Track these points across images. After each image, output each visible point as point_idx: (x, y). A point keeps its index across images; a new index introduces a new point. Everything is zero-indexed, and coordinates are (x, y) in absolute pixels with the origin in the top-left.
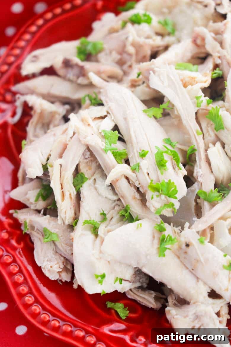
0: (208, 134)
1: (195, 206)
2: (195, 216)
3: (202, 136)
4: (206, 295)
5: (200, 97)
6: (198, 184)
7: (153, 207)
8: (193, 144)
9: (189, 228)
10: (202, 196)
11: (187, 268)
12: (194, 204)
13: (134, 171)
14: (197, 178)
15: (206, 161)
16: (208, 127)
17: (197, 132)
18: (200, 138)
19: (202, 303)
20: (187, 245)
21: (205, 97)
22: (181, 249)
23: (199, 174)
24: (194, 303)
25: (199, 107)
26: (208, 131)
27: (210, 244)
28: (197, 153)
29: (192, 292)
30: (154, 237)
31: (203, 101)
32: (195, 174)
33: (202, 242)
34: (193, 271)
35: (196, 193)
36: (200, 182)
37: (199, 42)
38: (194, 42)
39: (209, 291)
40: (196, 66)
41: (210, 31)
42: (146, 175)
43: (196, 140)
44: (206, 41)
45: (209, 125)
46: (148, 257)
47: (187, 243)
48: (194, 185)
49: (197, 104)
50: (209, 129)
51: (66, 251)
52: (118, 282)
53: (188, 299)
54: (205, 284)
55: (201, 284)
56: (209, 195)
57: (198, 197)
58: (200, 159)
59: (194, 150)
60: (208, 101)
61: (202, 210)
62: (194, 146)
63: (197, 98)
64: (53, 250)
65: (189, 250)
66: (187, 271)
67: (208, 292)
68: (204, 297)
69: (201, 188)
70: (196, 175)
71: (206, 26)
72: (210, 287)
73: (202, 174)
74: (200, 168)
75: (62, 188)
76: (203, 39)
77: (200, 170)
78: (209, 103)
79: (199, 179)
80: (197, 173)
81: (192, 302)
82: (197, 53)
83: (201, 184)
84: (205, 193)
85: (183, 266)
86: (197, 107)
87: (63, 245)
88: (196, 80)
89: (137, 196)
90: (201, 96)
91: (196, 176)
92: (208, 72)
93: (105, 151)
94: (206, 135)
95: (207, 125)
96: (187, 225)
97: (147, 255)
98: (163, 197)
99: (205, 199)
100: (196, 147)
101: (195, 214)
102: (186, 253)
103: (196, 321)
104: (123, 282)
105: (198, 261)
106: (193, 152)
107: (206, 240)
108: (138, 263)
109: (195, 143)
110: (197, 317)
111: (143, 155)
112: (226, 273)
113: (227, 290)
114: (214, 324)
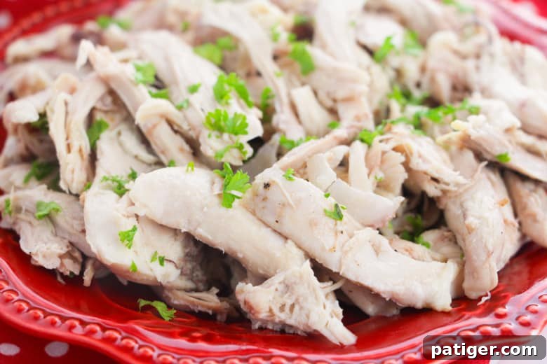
7: (211, 148)
13: (180, 108)
14: (278, 125)
20: (267, 186)
22: (257, 195)
23: (281, 120)
28: (276, 100)
29: (278, 254)
30: (213, 183)
36: (282, 131)
42: (200, 111)
46: (205, 209)
47: (266, 183)
51: (72, 227)
52: (157, 262)
64: (52, 232)
65: (270, 193)
70: (276, 122)
74: (282, 114)
75: (67, 139)
77: (282, 116)
80: (278, 119)
85: (262, 225)
87: (67, 218)
89: (187, 147)
93: (136, 84)
97: (202, 208)
98: (226, 136)
102: (265, 199)
103: (287, 295)
104: (165, 263)
105: (284, 205)
108: (189, 222)
110: (288, 287)
111: (193, 90)
112: (331, 222)
113: (333, 249)
114: (316, 298)
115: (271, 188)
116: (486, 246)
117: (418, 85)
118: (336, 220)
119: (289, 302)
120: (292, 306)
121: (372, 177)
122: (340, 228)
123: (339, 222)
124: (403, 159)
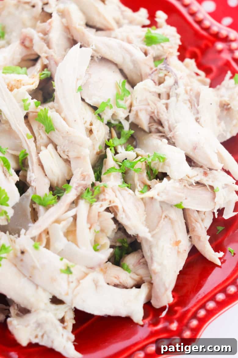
0: (40, 136)
1: (31, 212)
2: (32, 222)
3: (33, 139)
4: (48, 301)
5: (26, 99)
6: (32, 189)
8: (24, 149)
9: (25, 234)
10: (37, 201)
11: (25, 276)
12: (29, 209)
14: (31, 183)
15: (39, 165)
16: (40, 130)
17: (27, 135)
18: (31, 142)
19: (43, 310)
20: (23, 253)
21: (32, 99)
22: (17, 257)
23: (32, 179)
24: (35, 311)
25: (27, 110)
26: (40, 134)
27: (45, 249)
28: (29, 157)
29: (32, 299)
31: (31, 103)
32: (28, 179)
33: (36, 248)
34: (31, 278)
35: (30, 198)
36: (33, 187)
37: (27, 43)
38: (23, 43)
39: (51, 297)
40: (24, 69)
41: (38, 32)
43: (27, 144)
44: (34, 42)
45: (40, 128)
47: (22, 250)
48: (28, 190)
49: (25, 107)
50: (41, 132)
53: (29, 308)
54: (45, 290)
55: (40, 290)
56: (44, 200)
57: (33, 202)
58: (32, 162)
59: (26, 154)
60: (36, 103)
61: (38, 215)
62: (26, 150)
63: (24, 101)
65: (25, 257)
66: (26, 279)
67: (50, 299)
68: (46, 304)
69: (35, 193)
70: (30, 179)
71: (34, 27)
72: (50, 293)
73: (35, 178)
74: (33, 172)
76: (31, 40)
77: (33, 175)
78: (37, 105)
79: (33, 184)
80: (30, 177)
81: (33, 310)
82: (26, 56)
83: (35, 188)
84: (39, 198)
86: (25, 110)
88: (23, 82)
90: (28, 99)
91: (29, 181)
92: (36, 73)
94: (38, 138)
95: (39, 127)
96: (23, 231)
99: (40, 204)
100: (28, 152)
101: (31, 220)
102: (22, 260)
103: (39, 329)
105: (34, 267)
106: (26, 156)
107: (40, 245)
109: (26, 148)
110: (39, 325)
112: (65, 276)
113: (67, 294)
114: (57, 330)
115: (26, 254)
116: (164, 285)
117: (127, 119)
118: (68, 274)
119: (40, 334)
120: (42, 336)
121: (92, 230)
122: (71, 280)
123: (70, 275)
124: (112, 216)
